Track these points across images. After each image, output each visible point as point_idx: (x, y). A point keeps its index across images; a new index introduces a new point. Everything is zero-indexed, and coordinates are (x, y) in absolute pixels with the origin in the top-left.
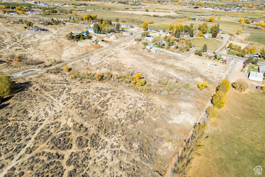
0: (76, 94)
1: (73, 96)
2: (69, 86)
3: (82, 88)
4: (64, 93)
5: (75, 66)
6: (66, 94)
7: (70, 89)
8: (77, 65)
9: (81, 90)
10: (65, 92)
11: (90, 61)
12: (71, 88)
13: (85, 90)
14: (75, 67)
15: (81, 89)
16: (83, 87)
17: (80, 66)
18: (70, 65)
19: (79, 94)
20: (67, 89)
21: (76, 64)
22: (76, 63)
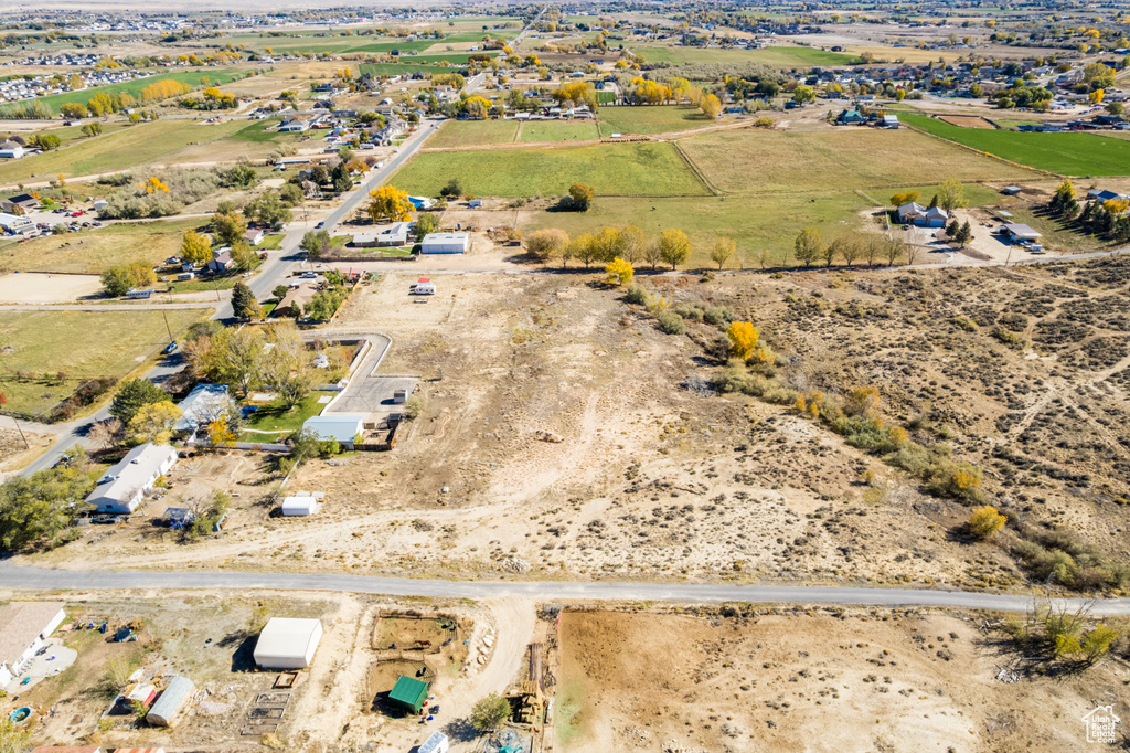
0: (989, 394)
1: (1001, 389)
2: (1002, 441)
3: (956, 398)
4: (1031, 420)
5: (921, 541)
6: (1023, 407)
7: (1002, 425)
8: (905, 540)
9: (965, 390)
10: (1027, 421)
11: (798, 530)
12: (995, 428)
13: (951, 384)
14: (922, 534)
15: (964, 397)
16: (951, 397)
17: (889, 529)
18: (952, 560)
19: (978, 383)
20: (1017, 430)
21: (902, 551)
22: (899, 559)
